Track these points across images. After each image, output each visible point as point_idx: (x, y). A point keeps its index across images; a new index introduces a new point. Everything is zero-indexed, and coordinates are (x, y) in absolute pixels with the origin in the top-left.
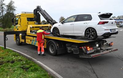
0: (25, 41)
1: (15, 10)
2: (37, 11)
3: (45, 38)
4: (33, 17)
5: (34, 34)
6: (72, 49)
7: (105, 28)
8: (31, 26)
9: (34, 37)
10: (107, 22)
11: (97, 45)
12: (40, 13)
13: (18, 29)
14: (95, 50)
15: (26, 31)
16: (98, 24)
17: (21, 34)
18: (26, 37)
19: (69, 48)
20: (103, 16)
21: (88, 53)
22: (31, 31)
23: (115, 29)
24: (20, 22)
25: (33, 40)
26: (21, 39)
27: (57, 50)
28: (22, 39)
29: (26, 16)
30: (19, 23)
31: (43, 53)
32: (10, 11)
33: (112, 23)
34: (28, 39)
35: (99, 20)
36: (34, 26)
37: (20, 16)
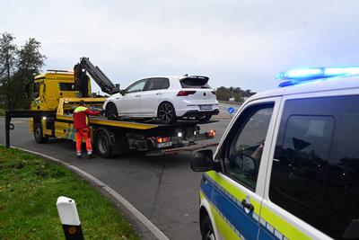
0: (53, 133)
1: (41, 63)
2: (81, 68)
3: (90, 124)
4: (73, 82)
5: (70, 117)
6: (136, 143)
7: (189, 102)
8: (67, 100)
9: (70, 122)
10: (193, 92)
11: (180, 135)
12: (88, 74)
13: (39, 107)
14: (175, 142)
15: (56, 111)
16: (178, 95)
17: (44, 118)
18: (57, 124)
19: (131, 141)
20: (187, 82)
21: (159, 146)
22: (65, 112)
23: (211, 105)
24: (44, 91)
25: (69, 130)
26: (44, 129)
27: (111, 146)
28: (47, 128)
29: (58, 78)
30: (41, 93)
31: (90, 152)
32: (27, 66)
33: (205, 94)
34: (59, 127)
35: (179, 88)
36: (71, 100)
37: (44, 78)
